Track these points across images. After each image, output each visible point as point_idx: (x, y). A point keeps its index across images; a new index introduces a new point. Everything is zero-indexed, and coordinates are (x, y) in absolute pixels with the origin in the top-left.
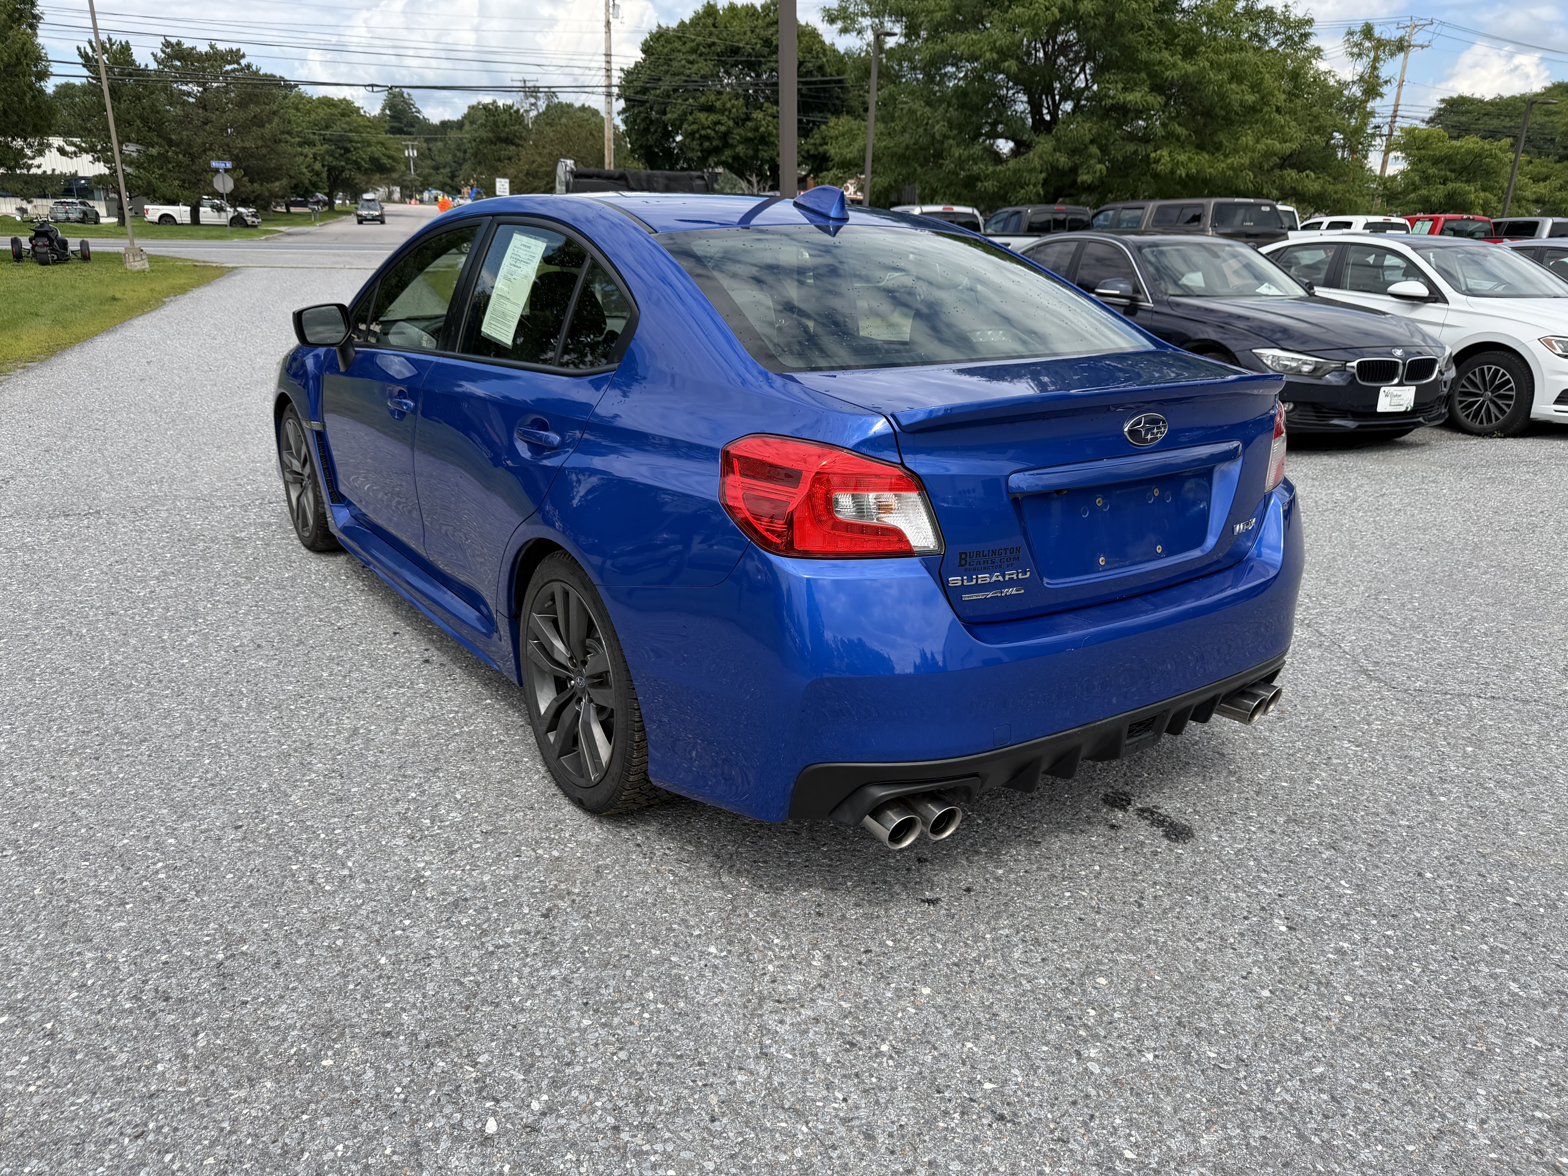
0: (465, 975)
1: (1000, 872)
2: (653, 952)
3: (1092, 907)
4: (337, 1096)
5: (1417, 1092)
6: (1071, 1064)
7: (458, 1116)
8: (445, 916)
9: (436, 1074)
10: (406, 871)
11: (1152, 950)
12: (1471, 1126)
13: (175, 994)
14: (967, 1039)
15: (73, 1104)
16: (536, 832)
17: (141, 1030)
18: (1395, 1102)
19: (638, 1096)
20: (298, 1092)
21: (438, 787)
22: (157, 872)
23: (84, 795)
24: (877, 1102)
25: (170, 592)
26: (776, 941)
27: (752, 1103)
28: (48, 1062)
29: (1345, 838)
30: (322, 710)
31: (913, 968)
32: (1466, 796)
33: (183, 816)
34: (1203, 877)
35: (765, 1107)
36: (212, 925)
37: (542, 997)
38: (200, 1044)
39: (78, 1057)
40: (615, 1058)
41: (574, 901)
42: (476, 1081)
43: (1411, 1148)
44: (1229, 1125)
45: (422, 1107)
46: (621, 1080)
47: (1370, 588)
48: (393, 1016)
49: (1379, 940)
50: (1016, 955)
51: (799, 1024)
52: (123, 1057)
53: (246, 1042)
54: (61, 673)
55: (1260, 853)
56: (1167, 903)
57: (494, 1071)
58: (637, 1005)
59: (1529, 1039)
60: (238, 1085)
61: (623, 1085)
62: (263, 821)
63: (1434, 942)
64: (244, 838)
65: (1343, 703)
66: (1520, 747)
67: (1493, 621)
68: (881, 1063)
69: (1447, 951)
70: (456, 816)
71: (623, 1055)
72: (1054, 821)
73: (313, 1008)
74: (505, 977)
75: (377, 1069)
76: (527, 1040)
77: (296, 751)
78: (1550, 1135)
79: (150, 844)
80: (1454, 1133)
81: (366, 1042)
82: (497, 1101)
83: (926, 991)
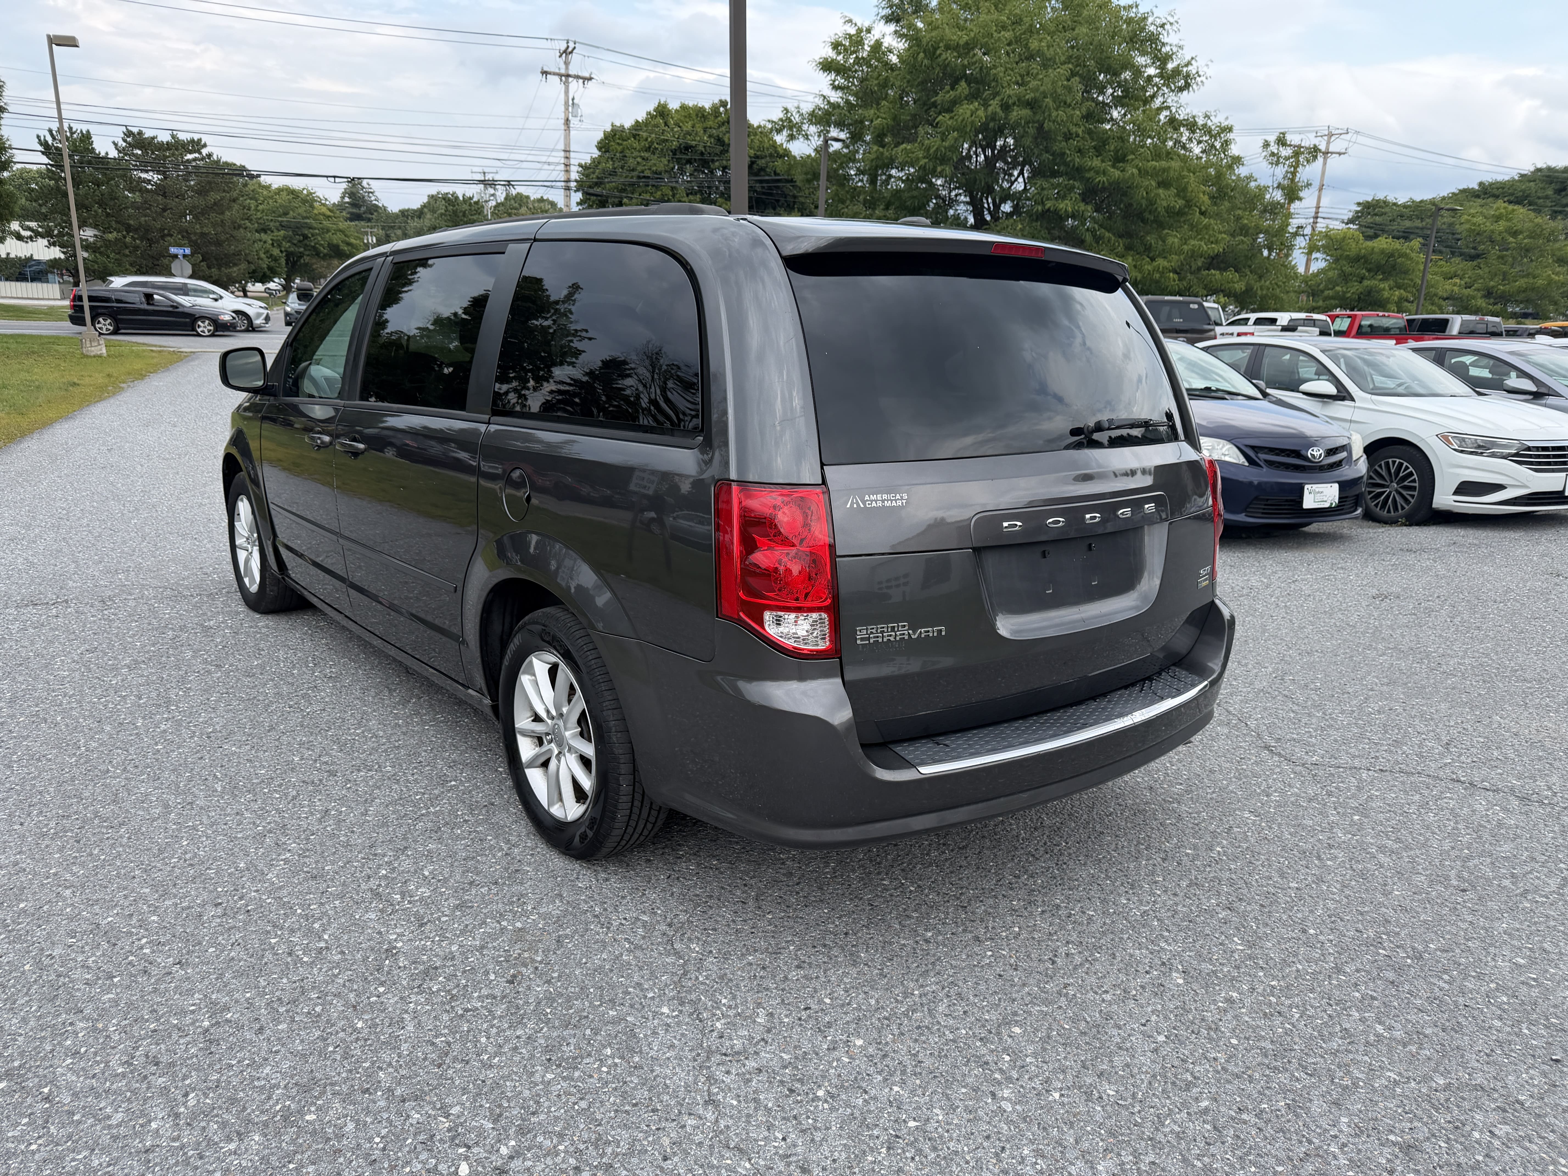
0: (436, 1037)
1: (930, 934)
2: (611, 1013)
3: (1011, 965)
4: (320, 1146)
5: (1289, 1121)
6: (986, 1103)
7: (434, 1161)
8: (417, 983)
9: (412, 1125)
10: (379, 943)
11: (1063, 1001)
12: (1333, 1148)
13: (164, 1059)
14: (893, 1084)
15: (73, 1160)
16: (500, 905)
17: (134, 1092)
18: (1269, 1131)
19: (597, 1140)
20: (284, 1144)
21: (406, 864)
22: (142, 948)
23: (68, 876)
24: (813, 1140)
25: (141, 680)
26: (724, 1001)
27: (700, 1144)
28: (47, 1122)
29: (1240, 900)
30: (294, 793)
31: (848, 1023)
32: (1351, 860)
33: (165, 895)
34: (1111, 936)
35: (711, 1147)
36: (196, 996)
37: (509, 1055)
38: (191, 1103)
39: (75, 1118)
40: (576, 1107)
41: (536, 968)
42: (449, 1130)
43: (1280, 1169)
44: (1123, 1153)
45: (400, 1154)
46: (582, 1126)
47: (1278, 669)
48: (370, 1075)
49: (1264, 990)
50: (941, 1009)
51: (744, 1074)
52: (119, 1117)
53: (233, 1101)
54: (39, 760)
55: (1164, 914)
56: (1078, 960)
57: (465, 1121)
58: (596, 1060)
59: (1389, 1074)
60: (229, 1140)
61: (582, 1130)
62: (241, 898)
63: (1312, 991)
64: (225, 914)
65: (1246, 777)
66: (1401, 815)
67: (1386, 699)
68: (816, 1107)
69: (1323, 998)
70: (425, 891)
71: (583, 1104)
72: (979, 887)
73: (295, 1069)
74: (474, 1037)
75: (357, 1122)
76: (497, 1092)
77: (270, 832)
78: (1400, 1155)
79: (134, 921)
80: (1318, 1155)
81: (346, 1099)
82: (469, 1147)
83: (859, 1042)
